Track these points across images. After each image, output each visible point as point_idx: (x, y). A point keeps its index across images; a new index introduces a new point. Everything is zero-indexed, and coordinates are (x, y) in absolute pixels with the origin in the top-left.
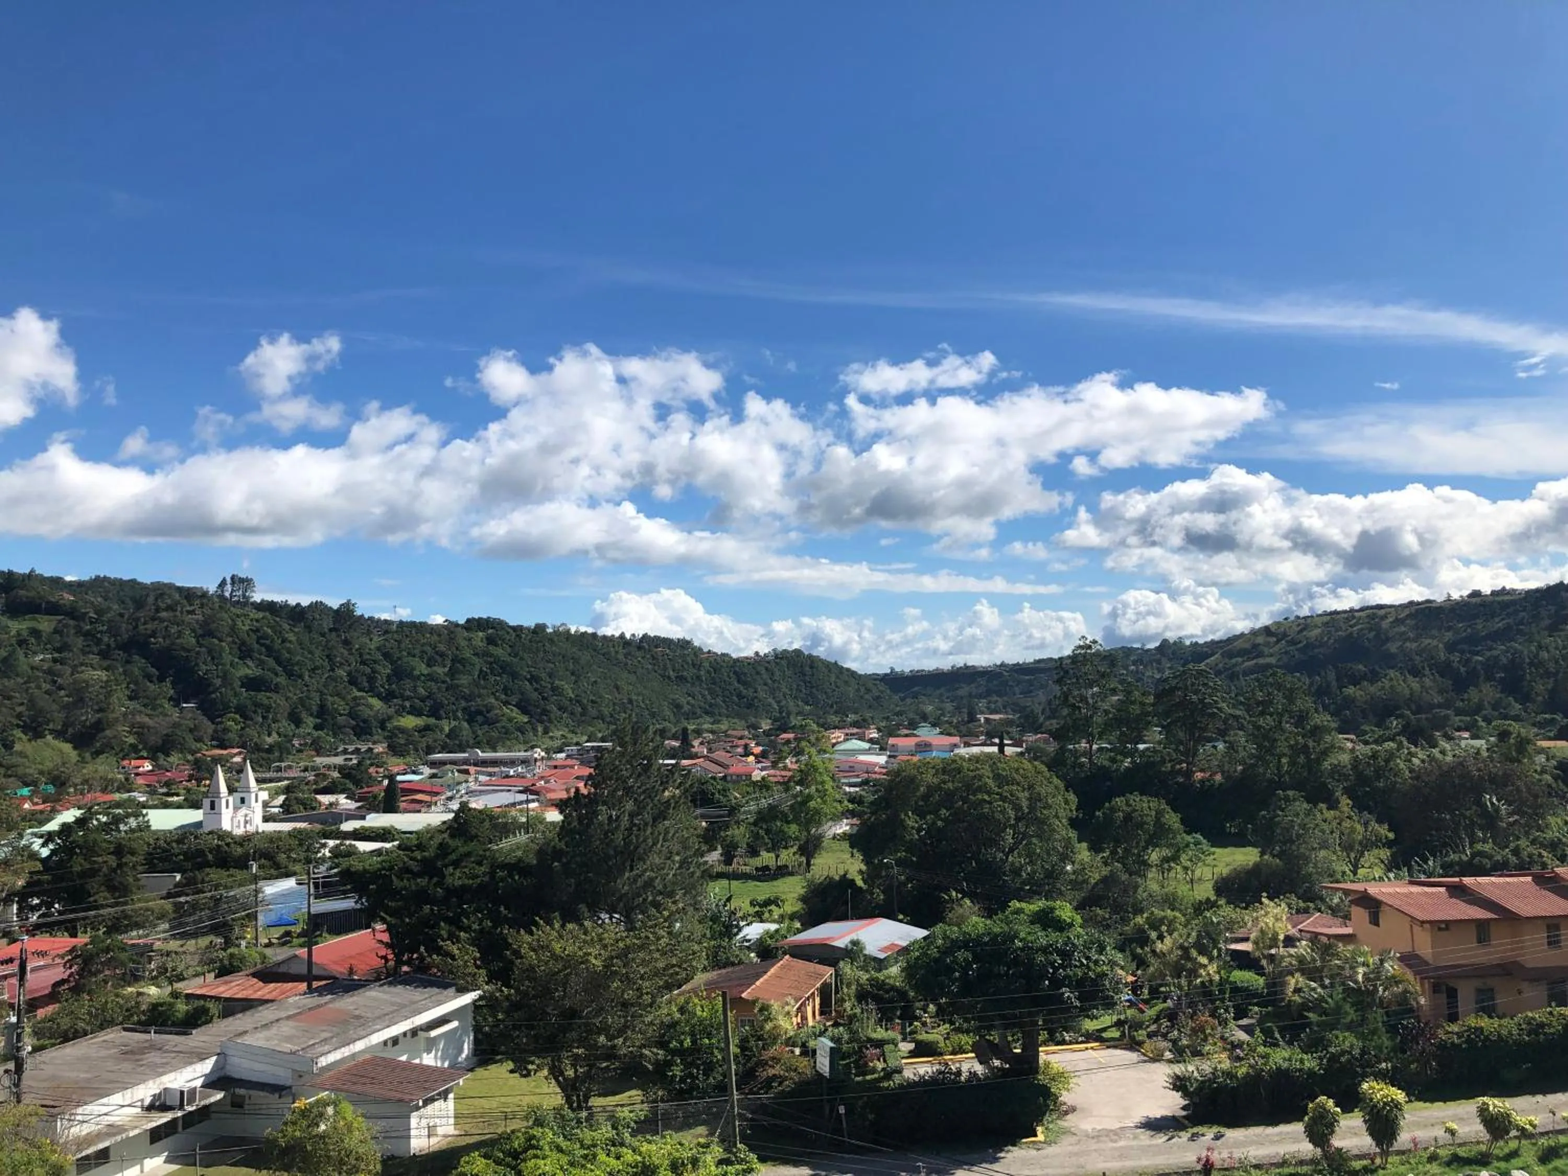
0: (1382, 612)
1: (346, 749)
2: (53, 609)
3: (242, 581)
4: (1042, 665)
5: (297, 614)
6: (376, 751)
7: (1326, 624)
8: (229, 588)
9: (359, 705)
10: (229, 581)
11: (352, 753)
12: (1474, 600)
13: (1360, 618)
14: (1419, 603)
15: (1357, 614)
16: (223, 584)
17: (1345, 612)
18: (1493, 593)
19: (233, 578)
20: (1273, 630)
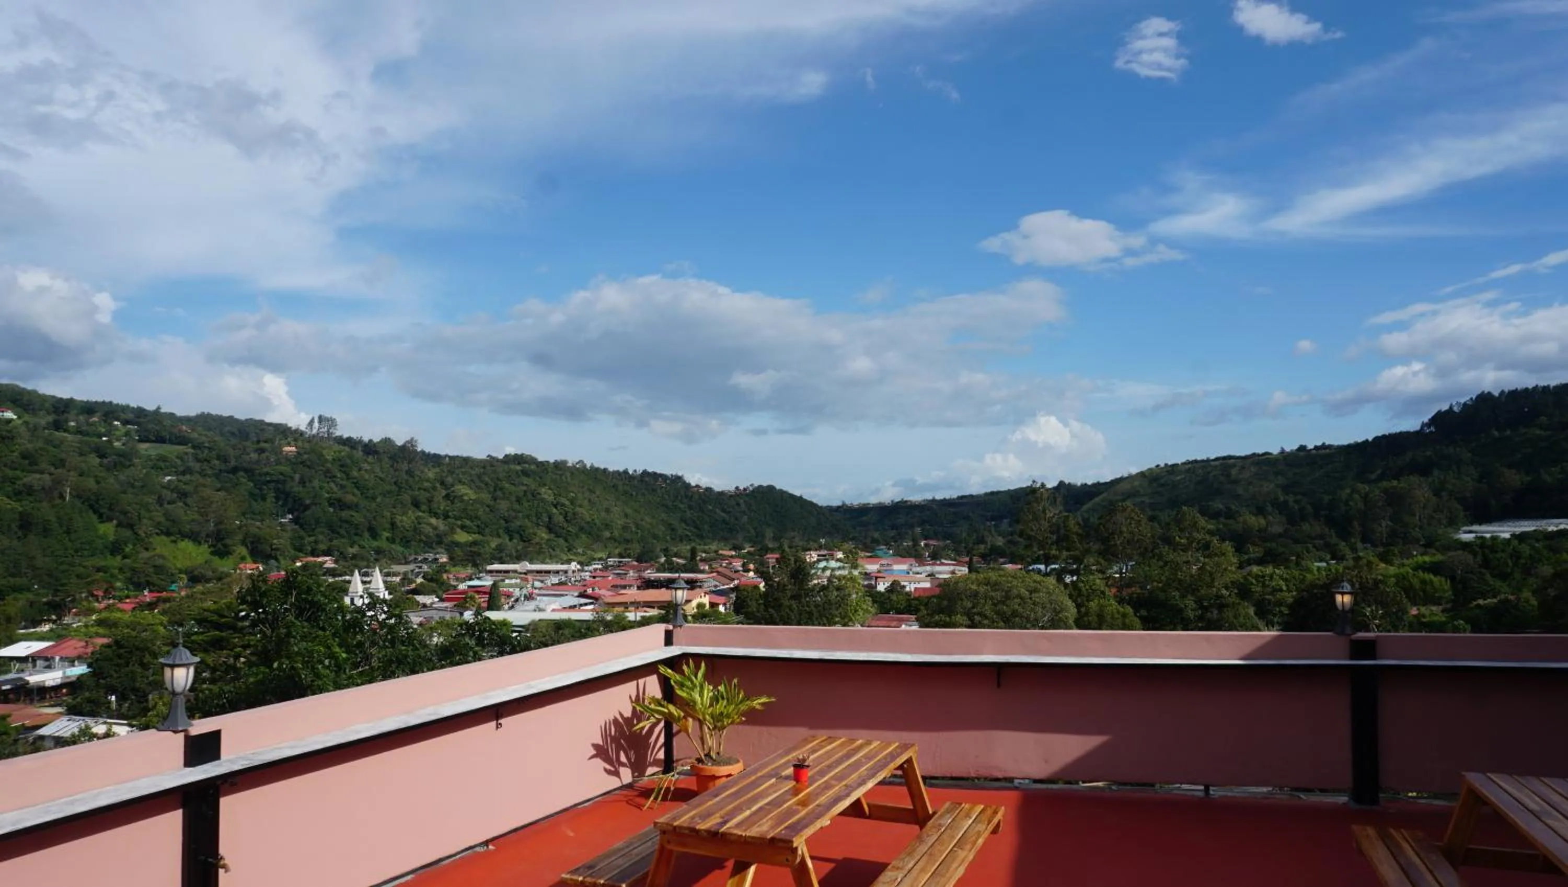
0: (1232, 461)
1: (416, 559)
2: (181, 440)
3: (328, 420)
4: (965, 500)
5: (370, 449)
6: (441, 560)
7: (1188, 471)
8: (316, 424)
9: (420, 523)
10: (316, 420)
11: (421, 562)
12: (1302, 454)
13: (1216, 466)
14: (1259, 455)
15: (1212, 463)
16: (311, 423)
17: (1203, 461)
18: (1316, 448)
19: (320, 417)
20: (1147, 474)
